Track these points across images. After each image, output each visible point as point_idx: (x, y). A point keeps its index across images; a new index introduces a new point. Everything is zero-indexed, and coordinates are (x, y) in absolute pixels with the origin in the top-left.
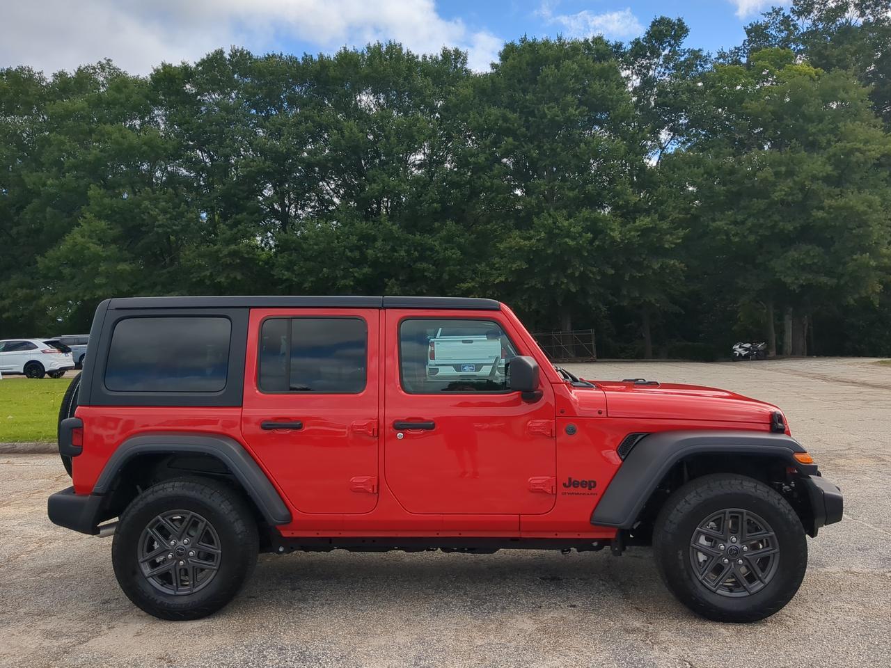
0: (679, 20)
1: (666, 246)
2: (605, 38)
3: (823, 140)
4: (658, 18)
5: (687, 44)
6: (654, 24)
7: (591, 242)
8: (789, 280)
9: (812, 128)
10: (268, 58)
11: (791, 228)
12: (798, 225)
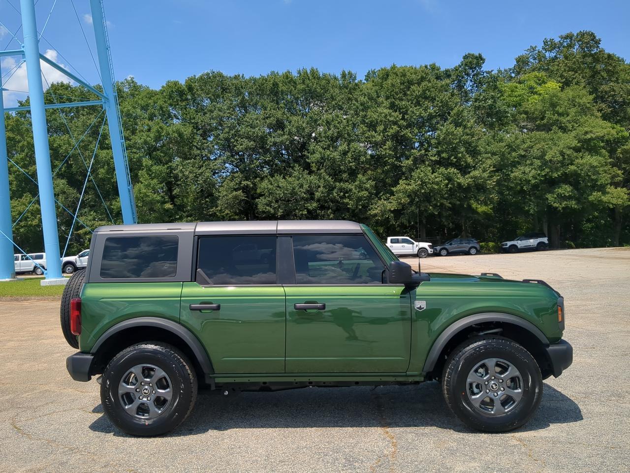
0: (479, 54)
1: (488, 187)
2: (437, 65)
3: (570, 126)
4: (467, 54)
5: (485, 67)
6: (466, 57)
7: (447, 185)
8: (556, 205)
9: (564, 120)
10: (236, 77)
11: (556, 176)
12: (560, 174)
